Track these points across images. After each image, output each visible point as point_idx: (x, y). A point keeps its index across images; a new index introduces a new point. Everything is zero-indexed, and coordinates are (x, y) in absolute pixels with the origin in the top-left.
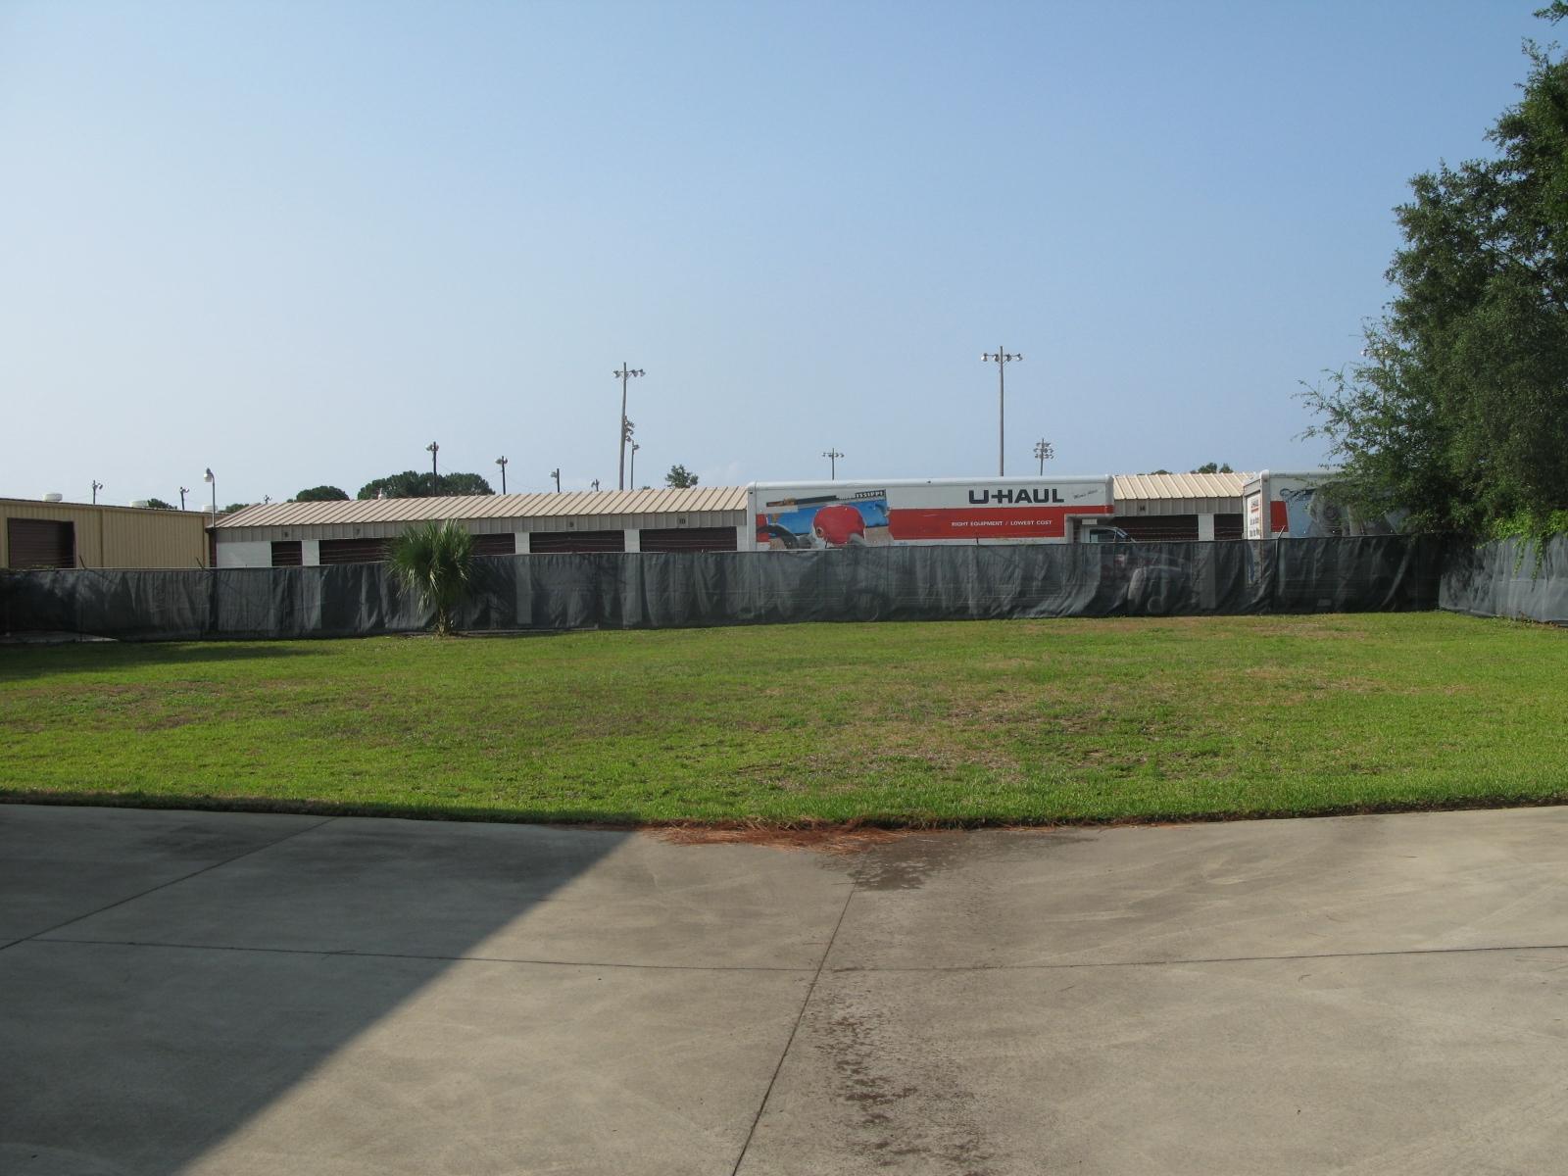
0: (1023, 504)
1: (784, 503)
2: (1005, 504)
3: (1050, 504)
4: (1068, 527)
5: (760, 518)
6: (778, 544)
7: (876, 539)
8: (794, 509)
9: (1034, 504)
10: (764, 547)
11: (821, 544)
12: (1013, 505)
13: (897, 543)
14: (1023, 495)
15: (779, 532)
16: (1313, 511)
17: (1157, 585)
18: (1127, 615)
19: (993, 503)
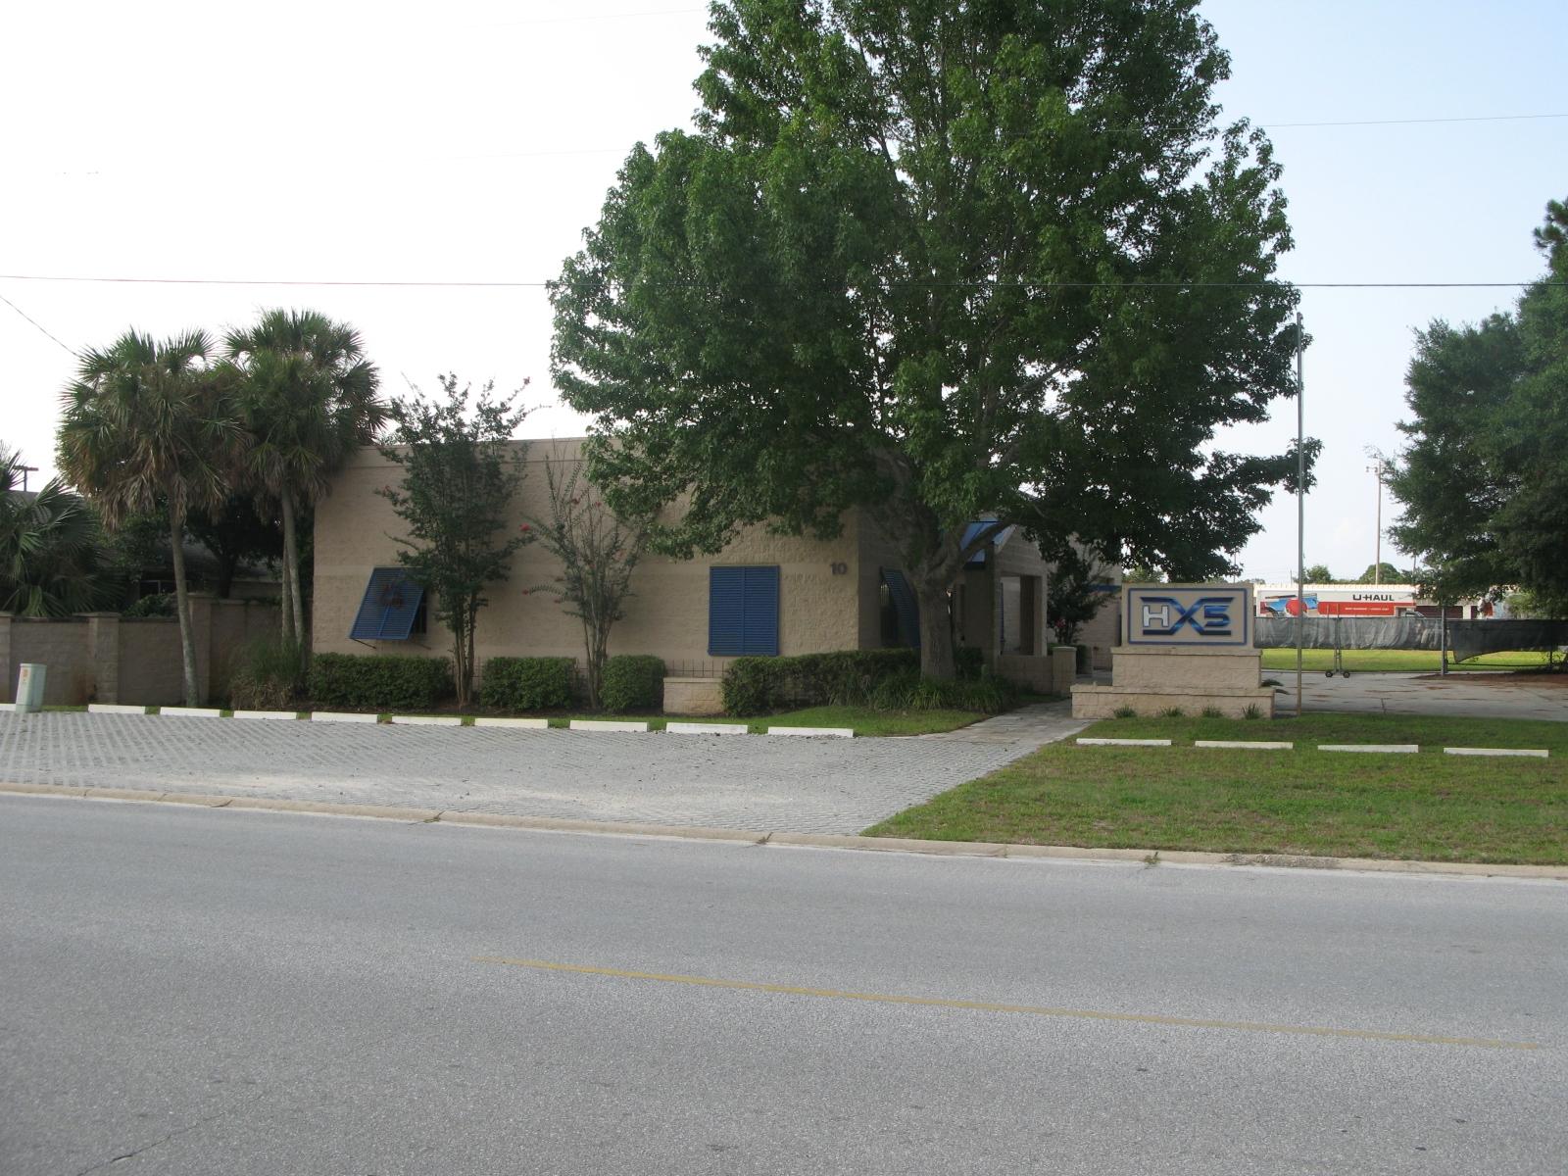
0: (1377, 601)
1: (1273, 598)
2: (1369, 601)
3: (1388, 601)
4: (1396, 612)
5: (1262, 603)
6: (1270, 615)
7: (1312, 614)
8: (1277, 600)
9: (1381, 601)
10: (1264, 615)
11: (1288, 615)
12: (1372, 601)
13: (1321, 616)
14: (1376, 597)
15: (1270, 610)
16: (1504, 608)
17: (1433, 637)
18: (1420, 649)
19: (1363, 600)
